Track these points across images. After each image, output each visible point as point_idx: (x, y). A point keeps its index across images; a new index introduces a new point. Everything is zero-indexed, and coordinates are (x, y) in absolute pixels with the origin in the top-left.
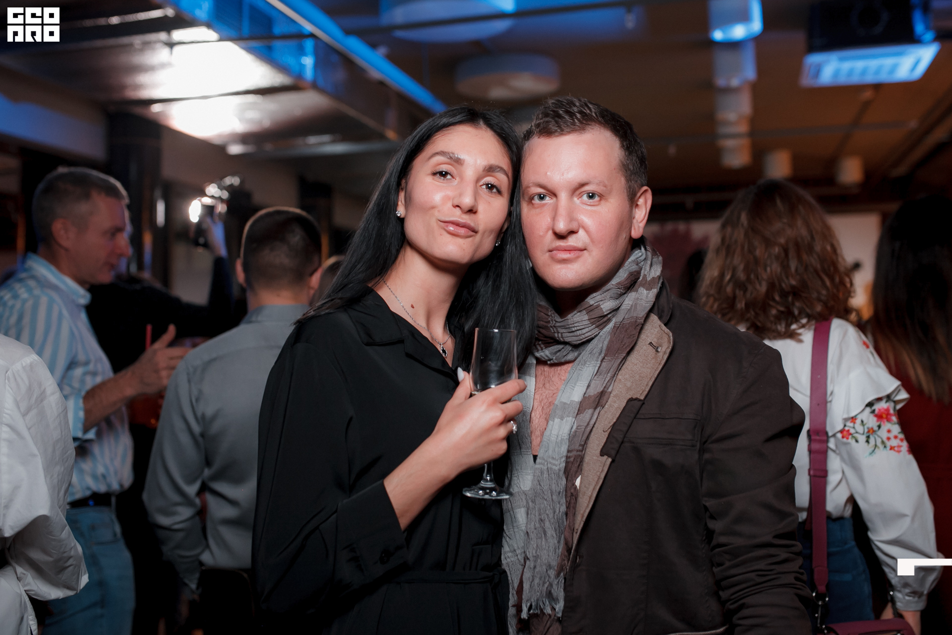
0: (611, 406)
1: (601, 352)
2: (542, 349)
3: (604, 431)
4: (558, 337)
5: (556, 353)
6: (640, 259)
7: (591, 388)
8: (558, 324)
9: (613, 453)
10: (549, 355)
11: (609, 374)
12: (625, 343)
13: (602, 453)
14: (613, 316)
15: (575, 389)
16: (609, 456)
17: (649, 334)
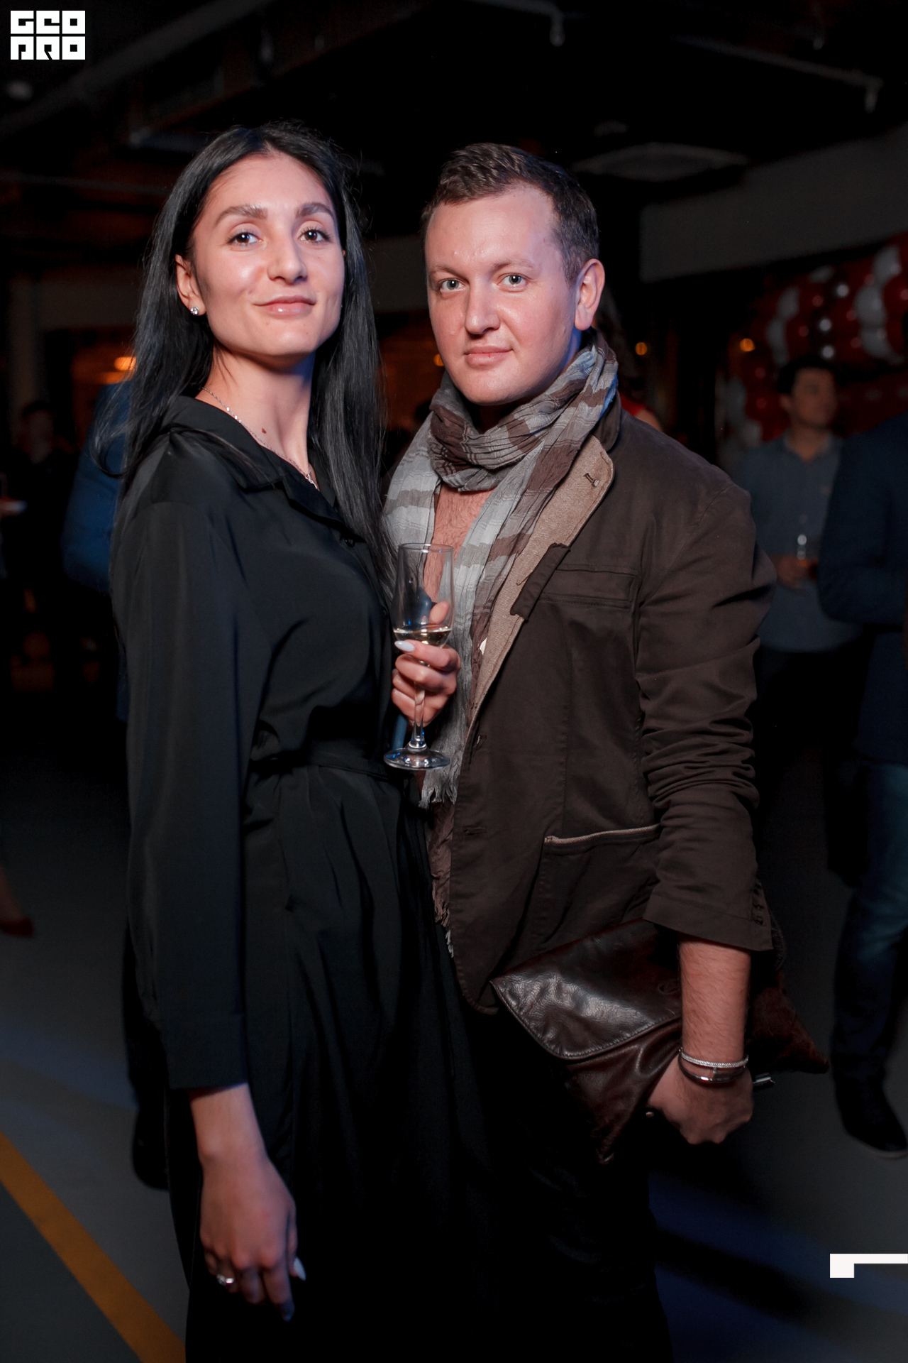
0: (529, 552)
1: (523, 482)
2: (452, 473)
3: (517, 584)
4: (471, 458)
5: (468, 478)
6: (587, 363)
7: (505, 528)
8: (471, 442)
9: (527, 611)
10: (460, 481)
11: (529, 513)
12: (553, 474)
13: (513, 612)
14: (543, 436)
15: (487, 528)
16: (521, 615)
17: (586, 463)
